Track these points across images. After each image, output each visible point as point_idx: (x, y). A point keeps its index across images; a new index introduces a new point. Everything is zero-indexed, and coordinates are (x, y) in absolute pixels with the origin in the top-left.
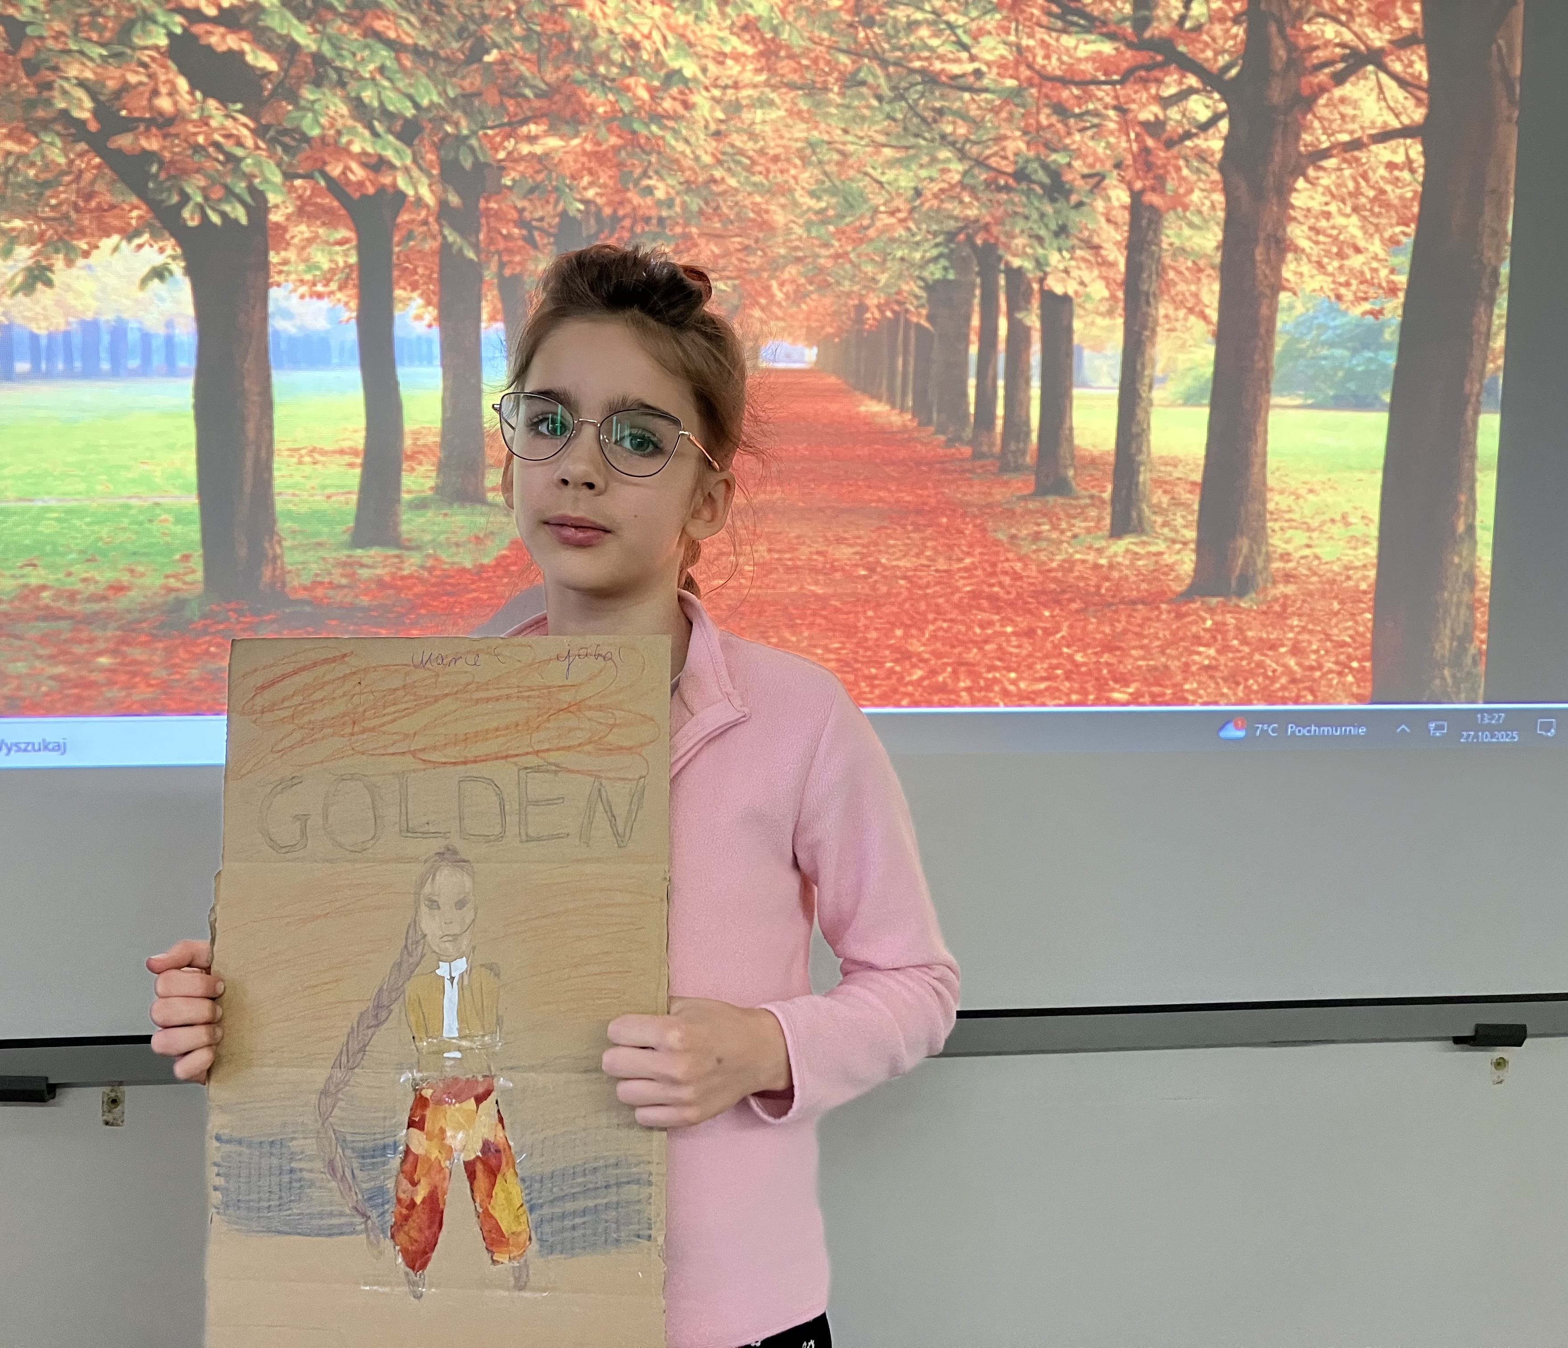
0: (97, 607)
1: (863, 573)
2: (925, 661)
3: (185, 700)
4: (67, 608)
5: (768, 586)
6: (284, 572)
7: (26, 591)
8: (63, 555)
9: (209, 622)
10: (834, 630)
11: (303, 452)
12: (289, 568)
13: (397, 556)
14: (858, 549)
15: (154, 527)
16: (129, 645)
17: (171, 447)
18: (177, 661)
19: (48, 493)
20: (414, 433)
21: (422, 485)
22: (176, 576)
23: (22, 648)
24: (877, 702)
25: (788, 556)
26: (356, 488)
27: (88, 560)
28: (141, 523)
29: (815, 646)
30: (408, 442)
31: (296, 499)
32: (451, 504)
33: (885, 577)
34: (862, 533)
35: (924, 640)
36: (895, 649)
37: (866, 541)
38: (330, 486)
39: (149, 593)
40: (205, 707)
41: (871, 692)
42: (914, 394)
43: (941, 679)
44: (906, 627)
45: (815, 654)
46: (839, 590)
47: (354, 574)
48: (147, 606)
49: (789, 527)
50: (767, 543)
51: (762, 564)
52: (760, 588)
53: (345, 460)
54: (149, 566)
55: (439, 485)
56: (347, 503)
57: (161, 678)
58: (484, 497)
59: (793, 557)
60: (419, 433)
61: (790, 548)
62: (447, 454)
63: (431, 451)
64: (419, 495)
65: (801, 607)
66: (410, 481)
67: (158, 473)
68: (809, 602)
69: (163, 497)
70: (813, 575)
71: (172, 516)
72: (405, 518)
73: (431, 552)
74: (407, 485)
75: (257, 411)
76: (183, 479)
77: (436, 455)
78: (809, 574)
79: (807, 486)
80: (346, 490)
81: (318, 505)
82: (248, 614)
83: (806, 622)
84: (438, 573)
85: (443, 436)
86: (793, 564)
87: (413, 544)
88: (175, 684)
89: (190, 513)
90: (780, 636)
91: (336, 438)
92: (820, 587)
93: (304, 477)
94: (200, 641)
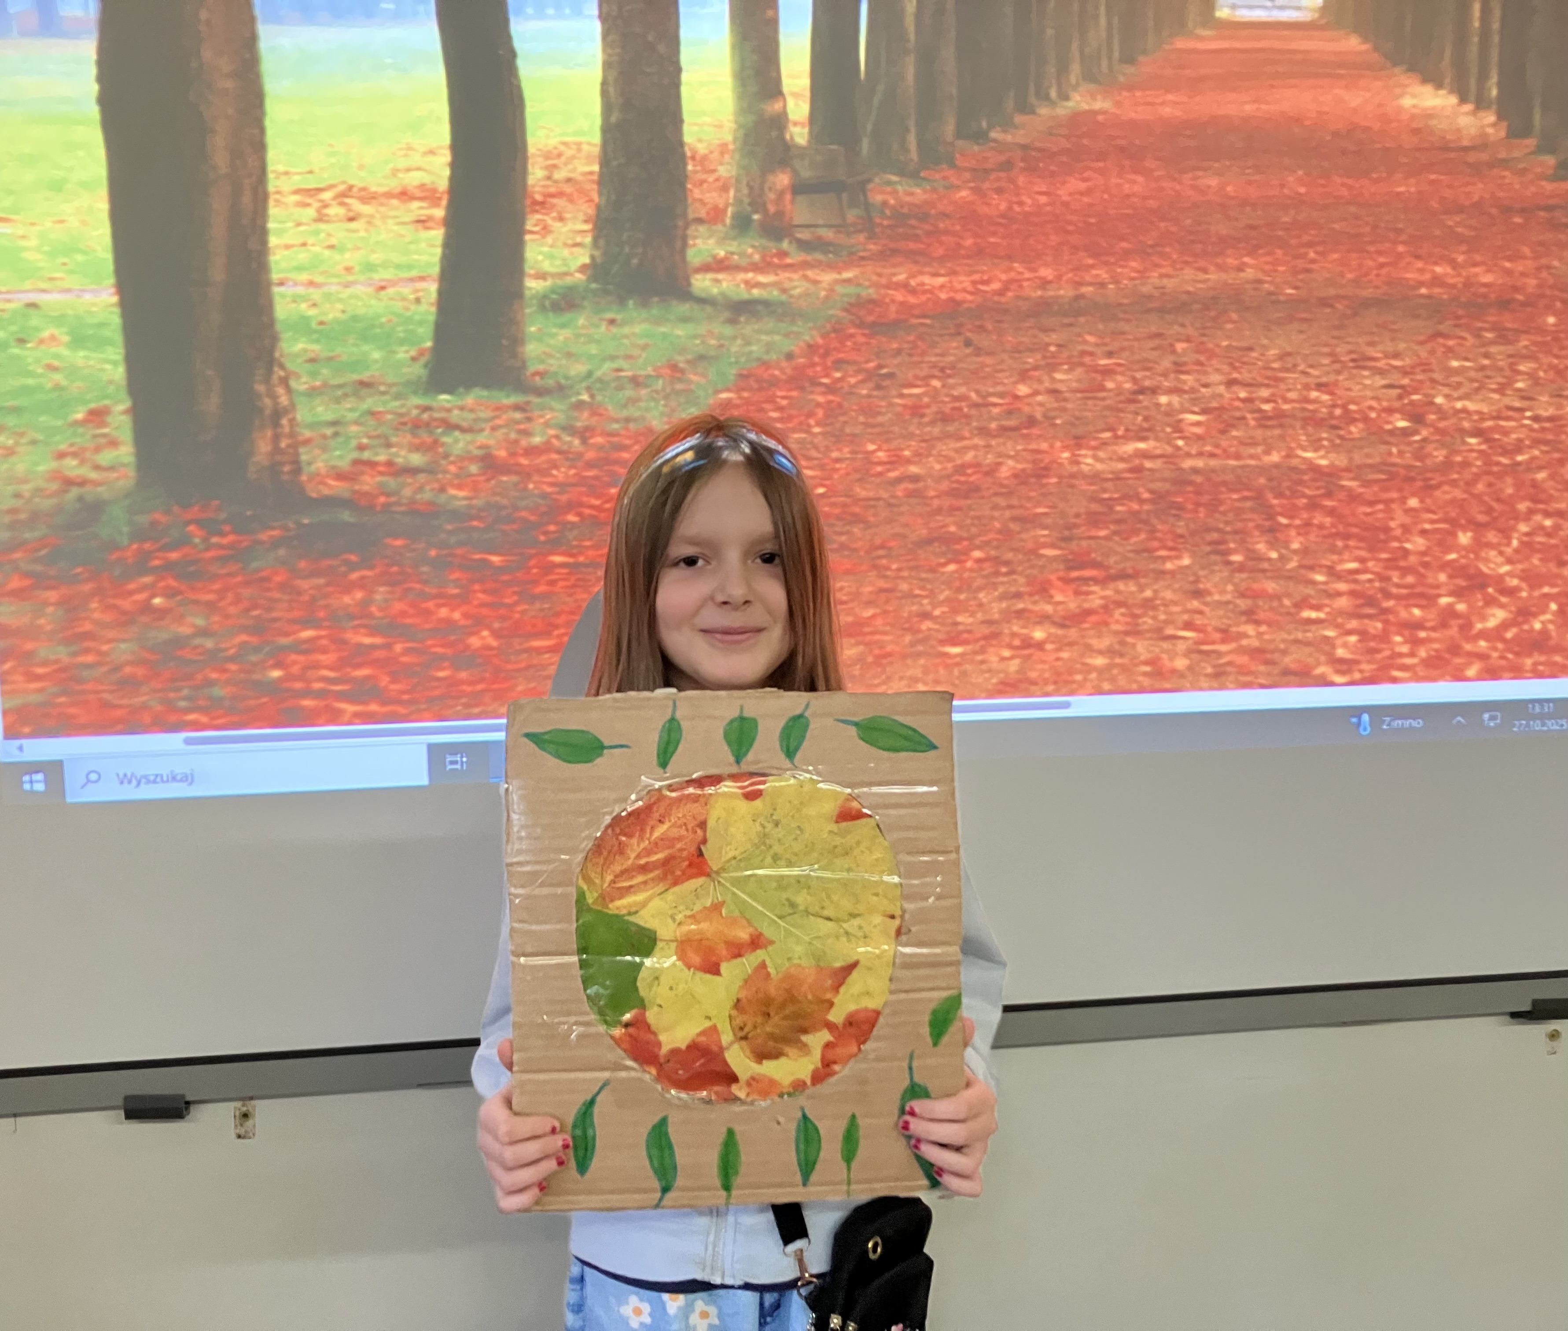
1: (1402, 424)
2: (1511, 592)
3: (106, 705)
5: (1227, 455)
6: (297, 444)
9: (147, 546)
10: (1347, 537)
11: (327, 196)
12: (307, 433)
13: (517, 408)
14: (1395, 378)
15: (29, 354)
17: (57, 186)
18: (88, 627)
20: (547, 155)
21: (565, 261)
22: (78, 453)
24: (1421, 672)
25: (1265, 393)
26: (436, 270)
29: (1311, 568)
30: (536, 174)
31: (316, 294)
32: (622, 301)
33: (1443, 432)
34: (1402, 346)
35: (1508, 551)
36: (1456, 570)
37: (1408, 361)
38: (385, 265)
39: (26, 489)
40: (147, 719)
41: (1412, 654)
42: (1501, 74)
43: (1538, 626)
44: (1478, 527)
45: (1314, 583)
46: (1358, 458)
47: (436, 442)
48: (23, 516)
49: (1266, 337)
50: (1226, 368)
51: (1216, 409)
52: (1212, 455)
53: (411, 211)
54: (22, 435)
55: (599, 260)
56: (418, 301)
57: (57, 661)
58: (689, 284)
59: (1273, 395)
60: (560, 155)
61: (1268, 378)
62: (613, 197)
63: (582, 192)
64: (559, 282)
65: (1288, 493)
66: (540, 253)
67: (33, 243)
68: (1301, 482)
69: (44, 291)
70: (1310, 429)
71: (65, 330)
72: (533, 329)
73: (585, 397)
74: (536, 262)
75: (230, 111)
76: (85, 253)
77: (591, 201)
78: (1303, 428)
79: (1304, 256)
80: (414, 273)
81: (360, 303)
82: (227, 528)
83: (1297, 522)
84: (599, 440)
85: (605, 160)
86: (1274, 409)
87: (550, 382)
88: (86, 673)
89: (101, 325)
90: (1248, 550)
91: (391, 166)
92: (1322, 453)
93: (331, 247)
94: (132, 586)
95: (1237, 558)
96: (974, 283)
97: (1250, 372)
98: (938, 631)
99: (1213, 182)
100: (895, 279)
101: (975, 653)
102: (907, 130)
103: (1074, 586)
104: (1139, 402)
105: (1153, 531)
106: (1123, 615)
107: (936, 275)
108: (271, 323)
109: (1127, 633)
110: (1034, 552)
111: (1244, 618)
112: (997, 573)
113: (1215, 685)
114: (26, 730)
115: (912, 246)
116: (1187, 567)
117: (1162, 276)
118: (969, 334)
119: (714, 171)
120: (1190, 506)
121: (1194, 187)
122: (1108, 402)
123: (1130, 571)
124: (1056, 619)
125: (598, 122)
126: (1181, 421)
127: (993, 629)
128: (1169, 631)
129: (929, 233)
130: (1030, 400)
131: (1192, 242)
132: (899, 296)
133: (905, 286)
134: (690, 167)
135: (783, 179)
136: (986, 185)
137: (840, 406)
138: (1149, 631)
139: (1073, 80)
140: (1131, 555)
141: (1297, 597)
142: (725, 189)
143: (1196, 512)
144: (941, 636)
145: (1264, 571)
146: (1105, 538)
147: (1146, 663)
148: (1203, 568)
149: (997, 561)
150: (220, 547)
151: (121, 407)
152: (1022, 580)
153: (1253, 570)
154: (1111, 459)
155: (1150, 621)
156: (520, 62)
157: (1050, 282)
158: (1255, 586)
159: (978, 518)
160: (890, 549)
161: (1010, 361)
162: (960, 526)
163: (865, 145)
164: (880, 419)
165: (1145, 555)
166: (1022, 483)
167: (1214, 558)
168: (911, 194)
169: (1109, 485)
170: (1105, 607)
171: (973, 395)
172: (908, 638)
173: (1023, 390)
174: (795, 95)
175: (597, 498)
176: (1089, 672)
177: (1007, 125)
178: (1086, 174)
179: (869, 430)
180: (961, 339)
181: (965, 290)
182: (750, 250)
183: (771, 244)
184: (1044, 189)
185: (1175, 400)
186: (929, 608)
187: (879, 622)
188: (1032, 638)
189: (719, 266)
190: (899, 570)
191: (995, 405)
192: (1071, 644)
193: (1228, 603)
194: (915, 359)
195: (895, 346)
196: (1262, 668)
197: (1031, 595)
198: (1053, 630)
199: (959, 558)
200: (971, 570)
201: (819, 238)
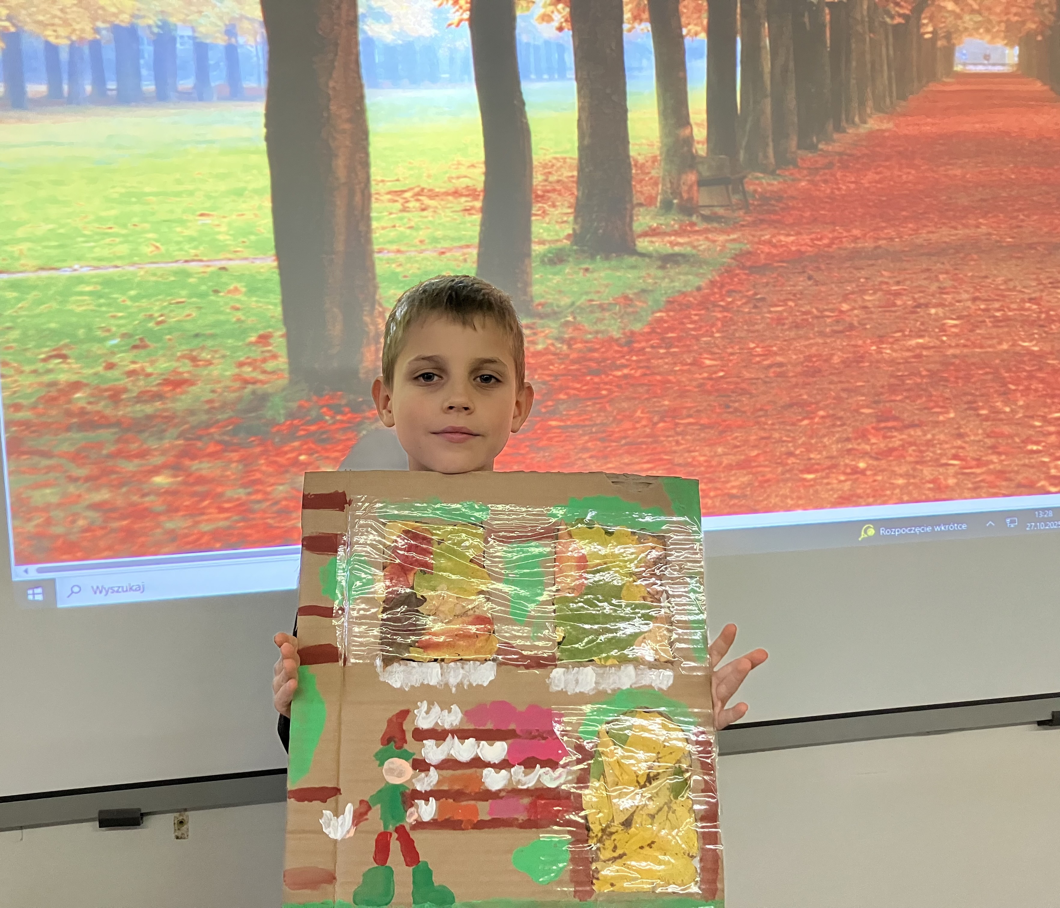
0: (149, 409)
3: (268, 527)
4: (108, 412)
5: (974, 345)
7: (54, 393)
8: (102, 340)
9: (296, 422)
10: (1053, 396)
11: (408, 195)
15: (221, 300)
16: (193, 457)
17: (239, 193)
18: (258, 476)
19: (79, 259)
20: (545, 166)
21: (557, 233)
22: (252, 363)
23: (49, 469)
25: (997, 305)
26: (476, 241)
27: (135, 347)
28: (202, 295)
29: (1032, 417)
30: (538, 178)
31: (401, 258)
32: (592, 257)
38: (445, 238)
39: (219, 388)
45: (1034, 427)
48: (217, 405)
49: (995, 269)
50: (972, 290)
51: (967, 316)
52: (965, 346)
53: (460, 203)
54: (216, 352)
55: (578, 232)
56: (465, 260)
57: (238, 499)
58: (635, 245)
59: (1002, 306)
60: (553, 166)
61: (998, 295)
62: (586, 191)
63: (567, 189)
64: (553, 246)
65: (1014, 369)
66: (542, 228)
67: (223, 229)
68: (1023, 362)
69: (230, 259)
70: (1026, 328)
71: (243, 284)
72: (537, 276)
73: (570, 319)
74: (539, 233)
75: (348, 143)
76: (256, 235)
77: (573, 194)
78: (1021, 327)
79: (1016, 218)
80: (463, 243)
81: (429, 263)
82: (347, 410)
83: (1021, 388)
84: (579, 345)
85: (581, 169)
86: (1003, 315)
87: (549, 310)
88: (257, 506)
89: (266, 280)
90: (991, 406)
91: (448, 175)
92: (1034, 342)
93: (411, 228)
94: (286, 449)
95: (984, 412)
96: (812, 240)
97: (986, 291)
98: (799, 464)
99: (958, 172)
100: (763, 238)
101: (823, 478)
102: (767, 145)
103: (882, 432)
104: (917, 313)
105: (931, 396)
106: (914, 451)
107: (788, 235)
108: (374, 277)
109: (917, 463)
110: (857, 411)
111: (990, 451)
112: (834, 425)
113: (974, 495)
114: (218, 545)
115: (773, 217)
116: (953, 419)
117: (929, 232)
118: (810, 272)
119: (649, 173)
120: (952, 379)
121: (946, 176)
122: (898, 314)
123: (917, 422)
124: (873, 455)
125: (576, 144)
126: (944, 324)
127: (833, 461)
128: (944, 461)
129: (783, 209)
130: (849, 313)
131: (947, 210)
132: (766, 250)
133: (769, 242)
134: (634, 171)
135: (692, 177)
136: (818, 178)
137: (731, 319)
138: (930, 461)
139: (869, 111)
140: (917, 412)
141: (1025, 437)
142: (656, 184)
143: (957, 383)
144: (801, 468)
145: (1001, 420)
146: (900, 401)
147: (930, 482)
148: (963, 419)
149: (834, 417)
150: (342, 422)
151: (279, 333)
152: (850, 430)
153: (994, 420)
154: (901, 350)
155: (931, 454)
156: (527, 108)
157: (859, 238)
158: (997, 430)
159: (821, 390)
160: (766, 411)
161: (836, 289)
162: (809, 395)
163: (742, 155)
164: (757, 327)
165: (926, 411)
166: (848, 366)
167: (969, 412)
168: (772, 185)
169: (902, 367)
170: (903, 446)
171: (814, 311)
172: (780, 469)
173: (845, 307)
174: (698, 125)
175: (578, 383)
176: (894, 489)
177: (829, 140)
178: (879, 170)
179: (750, 335)
180: (806, 275)
181: (806, 244)
182: (672, 222)
183: (686, 218)
184: (853, 179)
185: (940, 311)
186: (792, 449)
187: (761, 458)
188: (858, 467)
189: (653, 233)
190: (773, 424)
191: (828, 317)
192: (883, 471)
193: (979, 441)
194: (777, 288)
195: (765, 281)
196: (1004, 483)
197: (856, 439)
198: (871, 462)
199: (810, 416)
200: (817, 423)
201: (715, 214)
